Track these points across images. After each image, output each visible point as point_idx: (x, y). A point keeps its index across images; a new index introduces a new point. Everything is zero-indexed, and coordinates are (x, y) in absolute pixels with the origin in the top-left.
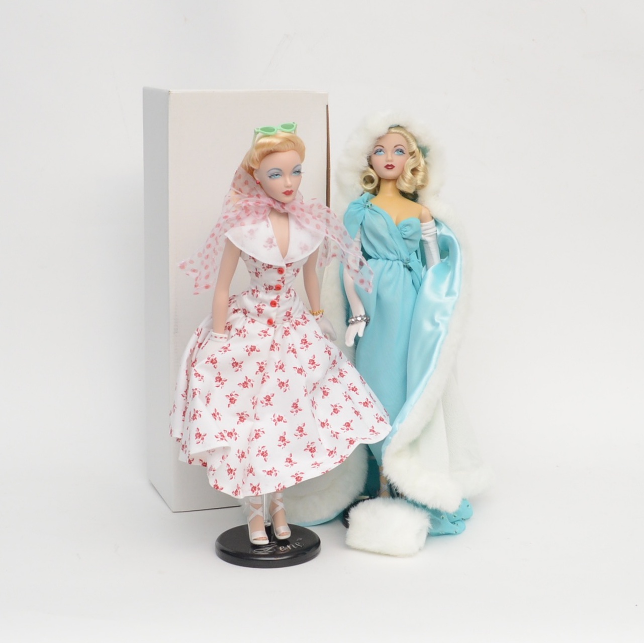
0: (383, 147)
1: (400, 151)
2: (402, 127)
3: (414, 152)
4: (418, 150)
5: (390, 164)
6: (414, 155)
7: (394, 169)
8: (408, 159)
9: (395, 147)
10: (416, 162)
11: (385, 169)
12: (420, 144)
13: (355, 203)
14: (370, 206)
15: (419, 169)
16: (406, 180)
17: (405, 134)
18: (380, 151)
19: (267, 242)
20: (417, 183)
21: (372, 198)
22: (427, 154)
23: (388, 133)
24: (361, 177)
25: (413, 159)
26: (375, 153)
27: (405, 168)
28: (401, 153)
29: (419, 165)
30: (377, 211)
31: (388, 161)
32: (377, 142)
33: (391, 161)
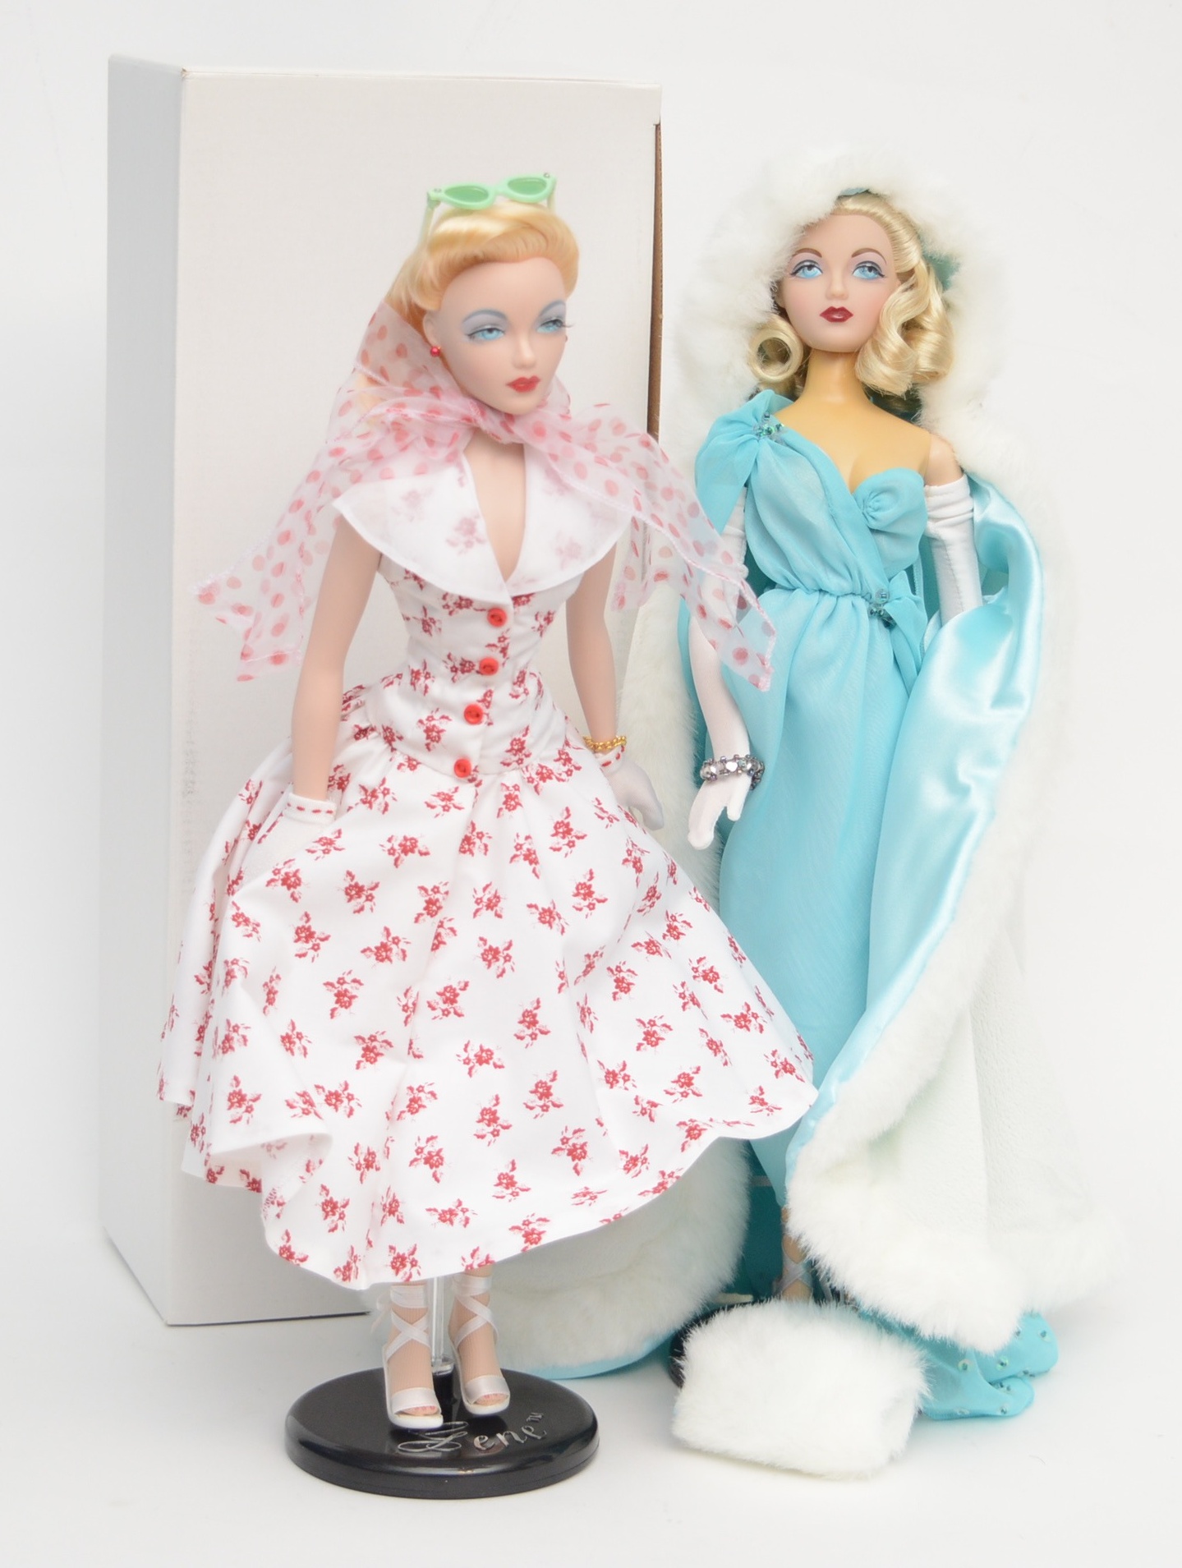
0: (818, 254)
1: (870, 269)
2: (877, 196)
3: (911, 272)
4: (923, 265)
5: (837, 305)
6: (911, 281)
7: (850, 321)
8: (892, 291)
9: (855, 254)
10: (917, 303)
11: (823, 320)
12: (929, 249)
13: (731, 422)
14: (773, 429)
15: (924, 324)
16: (887, 357)
17: (888, 218)
18: (810, 267)
19: (457, 529)
20: (917, 367)
21: (782, 407)
22: (953, 278)
23: (834, 213)
24: (751, 345)
25: (909, 294)
26: (794, 273)
27: (883, 319)
28: (872, 274)
29: (927, 311)
30: (797, 446)
31: (832, 296)
32: (803, 239)
33: (842, 297)
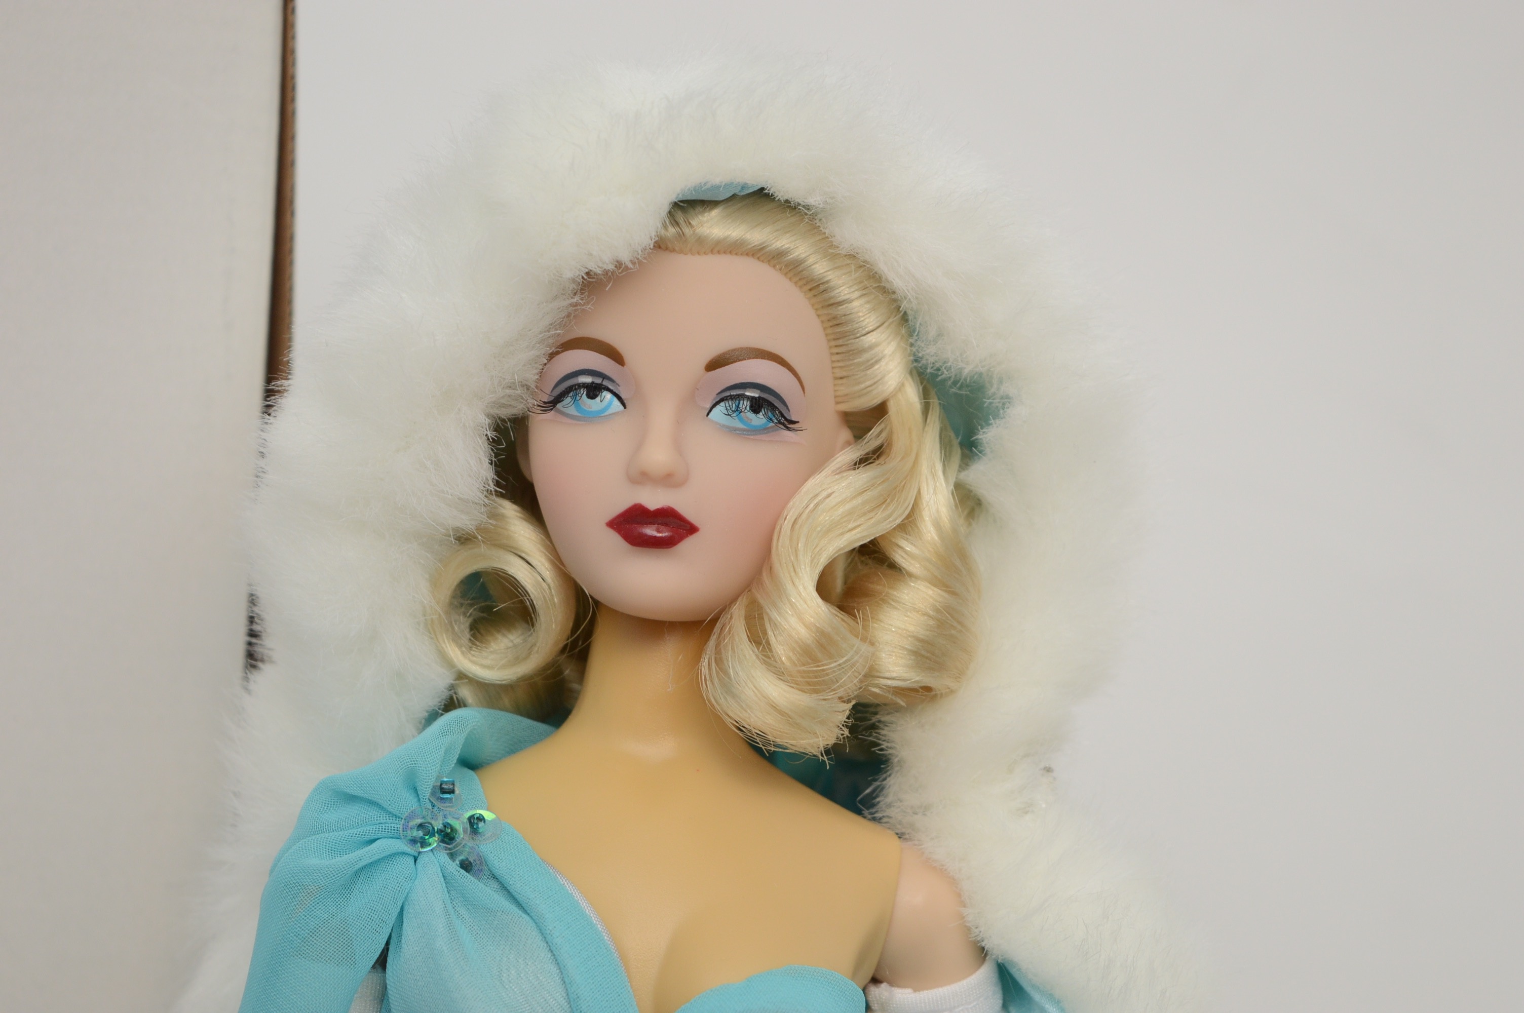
0: (616, 356)
1: (757, 406)
2: (790, 207)
3: (880, 411)
4: (912, 394)
5: (653, 500)
6: (872, 440)
7: (688, 545)
8: (816, 468)
9: (714, 365)
10: (883, 502)
11: (614, 539)
12: (931, 353)
13: (351, 799)
14: (459, 825)
15: (899, 558)
16: (782, 651)
17: (820, 267)
18: (593, 391)
20: (871, 674)
22: (988, 436)
23: (660, 245)
24: (434, 583)
25: (864, 475)
26: (553, 403)
27: (782, 546)
28: (759, 419)
29: (908, 525)
30: (516, 886)
31: (642, 478)
32: (573, 315)
33: (668, 480)
